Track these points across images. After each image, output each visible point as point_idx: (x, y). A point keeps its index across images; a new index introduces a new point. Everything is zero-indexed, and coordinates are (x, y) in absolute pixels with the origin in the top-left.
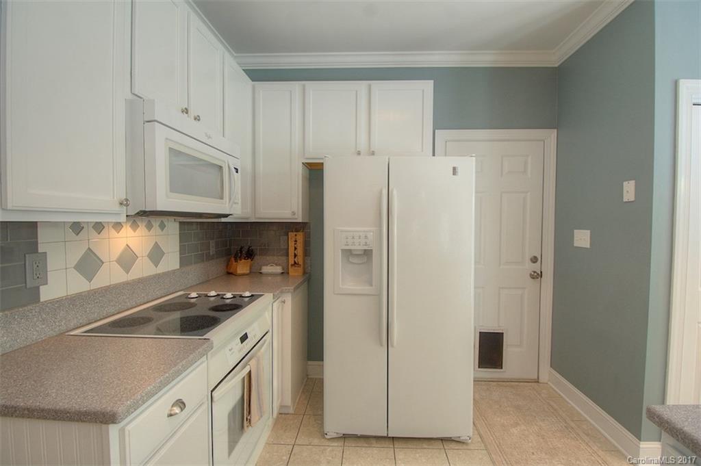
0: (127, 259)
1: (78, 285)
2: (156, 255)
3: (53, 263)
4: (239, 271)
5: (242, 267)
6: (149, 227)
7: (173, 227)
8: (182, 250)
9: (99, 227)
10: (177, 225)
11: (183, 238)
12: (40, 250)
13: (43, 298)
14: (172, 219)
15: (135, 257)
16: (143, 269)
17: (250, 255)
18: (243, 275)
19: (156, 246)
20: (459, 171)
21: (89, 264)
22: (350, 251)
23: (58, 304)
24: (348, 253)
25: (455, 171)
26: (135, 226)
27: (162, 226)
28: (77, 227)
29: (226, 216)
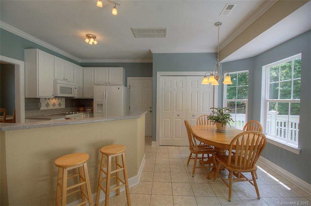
0: (54, 105)
1: (46, 108)
2: (60, 104)
3: (42, 104)
4: (81, 110)
5: (81, 109)
6: (58, 99)
7: (64, 99)
8: (66, 104)
9: (49, 99)
10: (65, 99)
11: (66, 102)
12: (41, 102)
13: (41, 109)
14: (63, 98)
15: (55, 105)
16: (57, 107)
17: (83, 106)
18: (82, 111)
19: (60, 103)
20: (120, 88)
21: (47, 105)
22: (99, 104)
23: (43, 111)
24: (98, 105)
25: (119, 88)
26: (55, 99)
27: (61, 99)
28: (46, 99)
29: (74, 97)
